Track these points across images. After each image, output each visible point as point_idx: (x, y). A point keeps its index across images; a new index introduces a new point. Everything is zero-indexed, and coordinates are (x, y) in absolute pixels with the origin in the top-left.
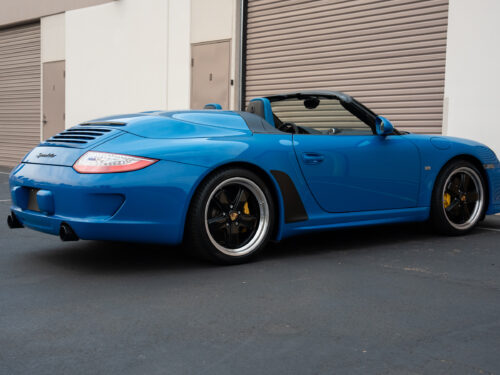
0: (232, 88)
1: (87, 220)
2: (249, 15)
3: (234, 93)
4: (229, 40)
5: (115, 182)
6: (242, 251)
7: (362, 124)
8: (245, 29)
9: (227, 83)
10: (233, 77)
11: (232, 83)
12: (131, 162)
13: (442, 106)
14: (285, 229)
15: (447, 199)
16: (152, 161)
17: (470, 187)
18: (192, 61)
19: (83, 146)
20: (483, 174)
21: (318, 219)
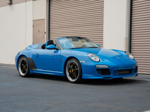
0: (45, 35)
2: (51, 11)
3: (46, 36)
4: (44, 19)
8: (49, 16)
9: (44, 33)
10: (45, 31)
11: (45, 33)
13: (102, 41)
18: (33, 26)
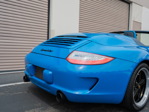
12: (99, 59)
16: (112, 59)
19: (69, 47)
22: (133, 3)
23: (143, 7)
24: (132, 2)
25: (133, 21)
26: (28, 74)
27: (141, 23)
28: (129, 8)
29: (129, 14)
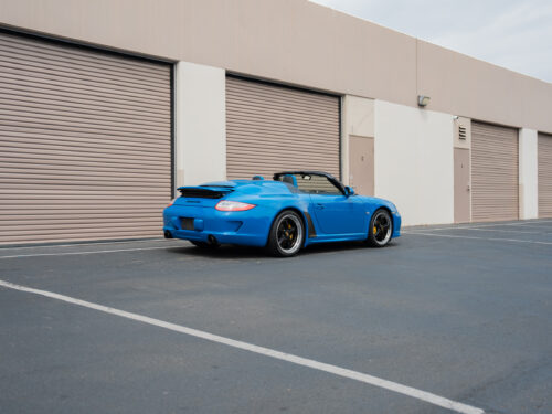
1: (225, 234)
5: (236, 216)
6: (291, 251)
7: (336, 189)
12: (243, 206)
14: (308, 241)
15: (375, 229)
16: (254, 206)
17: (385, 221)
20: (391, 216)
21: (321, 237)
22: (347, 97)
23: (376, 101)
24: (344, 95)
25: (351, 136)
26: (170, 228)
27: (372, 138)
28: (340, 106)
29: (340, 119)
